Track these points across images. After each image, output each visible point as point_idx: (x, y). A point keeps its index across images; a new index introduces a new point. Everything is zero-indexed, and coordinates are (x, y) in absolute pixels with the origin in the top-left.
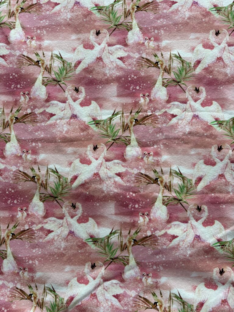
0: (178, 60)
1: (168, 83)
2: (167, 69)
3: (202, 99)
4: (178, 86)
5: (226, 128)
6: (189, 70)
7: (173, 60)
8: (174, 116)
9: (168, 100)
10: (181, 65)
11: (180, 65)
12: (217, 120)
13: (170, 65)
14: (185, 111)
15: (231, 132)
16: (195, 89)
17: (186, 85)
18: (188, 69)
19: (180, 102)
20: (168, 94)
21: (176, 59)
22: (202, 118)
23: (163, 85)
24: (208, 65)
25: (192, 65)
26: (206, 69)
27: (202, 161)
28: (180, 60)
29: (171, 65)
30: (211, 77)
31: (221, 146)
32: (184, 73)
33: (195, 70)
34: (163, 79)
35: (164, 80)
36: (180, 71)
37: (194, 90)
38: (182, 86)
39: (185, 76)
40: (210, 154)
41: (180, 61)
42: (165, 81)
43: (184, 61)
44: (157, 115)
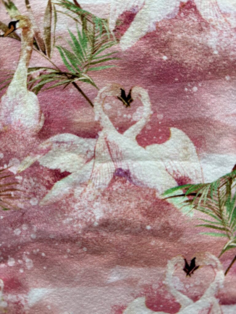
0: (71, 13)
1: (43, 80)
2: (41, 41)
3: (141, 123)
4: (71, 87)
5: (209, 206)
6: (104, 42)
7: (56, 15)
8: (59, 175)
9: (42, 130)
10: (81, 28)
11: (76, 28)
12: (182, 182)
13: (49, 28)
14: (93, 160)
15: (221, 218)
16: (119, 94)
17: (93, 84)
18: (99, 39)
19: (78, 135)
20: (41, 112)
21: (65, 10)
22: (140, 178)
23: (30, 87)
24: (156, 24)
25: (112, 27)
26: (150, 36)
27: (141, 301)
28: (77, 13)
29: (52, 29)
30: (165, 58)
31: (195, 258)
32: (88, 49)
33: (118, 40)
34: (30, 70)
35: (32, 73)
36: (77, 44)
37: (119, 98)
38: (84, 86)
39: (91, 58)
40: (164, 282)
41: (75, 15)
42: (35, 74)
43: (88, 14)
44: (15, 173)
